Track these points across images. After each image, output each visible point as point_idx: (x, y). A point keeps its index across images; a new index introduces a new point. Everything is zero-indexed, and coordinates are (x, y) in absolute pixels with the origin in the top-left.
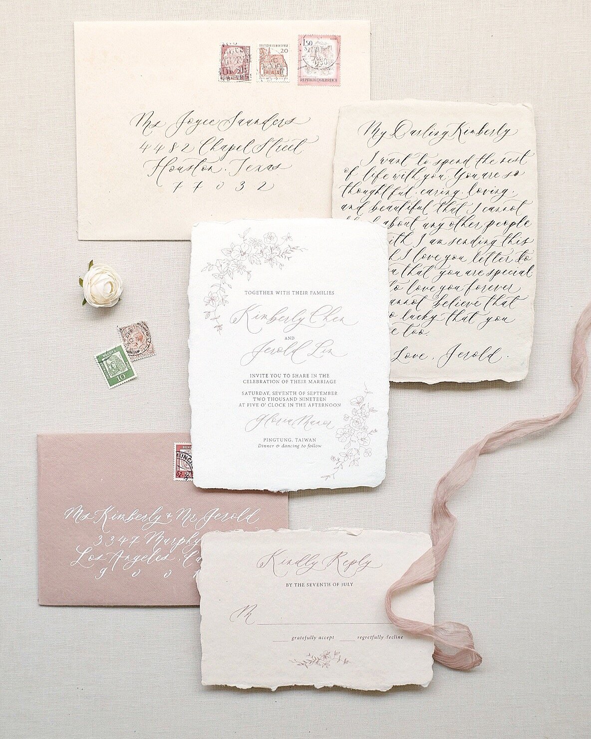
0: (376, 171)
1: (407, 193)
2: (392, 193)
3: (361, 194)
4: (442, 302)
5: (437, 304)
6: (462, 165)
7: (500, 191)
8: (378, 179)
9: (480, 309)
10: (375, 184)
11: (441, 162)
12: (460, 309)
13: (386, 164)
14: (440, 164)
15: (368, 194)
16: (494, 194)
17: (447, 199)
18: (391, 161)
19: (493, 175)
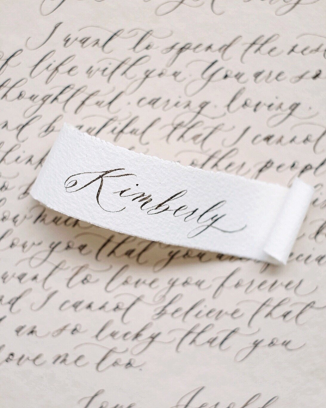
0: (55, 60)
1: (110, 103)
2: (83, 103)
3: (25, 102)
4: (171, 309)
5: (162, 312)
6: (217, 56)
7: (286, 106)
8: (57, 75)
9: (241, 323)
10: (51, 84)
11: (178, 47)
12: (204, 322)
13: (75, 47)
14: (174, 52)
15: (38, 101)
16: (273, 112)
17: (187, 117)
18: (83, 41)
19: (274, 75)
